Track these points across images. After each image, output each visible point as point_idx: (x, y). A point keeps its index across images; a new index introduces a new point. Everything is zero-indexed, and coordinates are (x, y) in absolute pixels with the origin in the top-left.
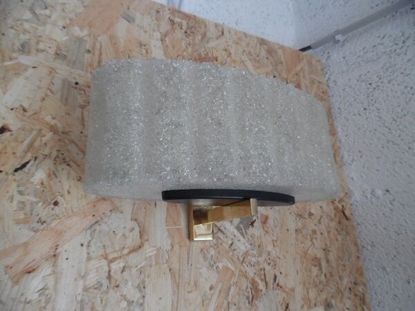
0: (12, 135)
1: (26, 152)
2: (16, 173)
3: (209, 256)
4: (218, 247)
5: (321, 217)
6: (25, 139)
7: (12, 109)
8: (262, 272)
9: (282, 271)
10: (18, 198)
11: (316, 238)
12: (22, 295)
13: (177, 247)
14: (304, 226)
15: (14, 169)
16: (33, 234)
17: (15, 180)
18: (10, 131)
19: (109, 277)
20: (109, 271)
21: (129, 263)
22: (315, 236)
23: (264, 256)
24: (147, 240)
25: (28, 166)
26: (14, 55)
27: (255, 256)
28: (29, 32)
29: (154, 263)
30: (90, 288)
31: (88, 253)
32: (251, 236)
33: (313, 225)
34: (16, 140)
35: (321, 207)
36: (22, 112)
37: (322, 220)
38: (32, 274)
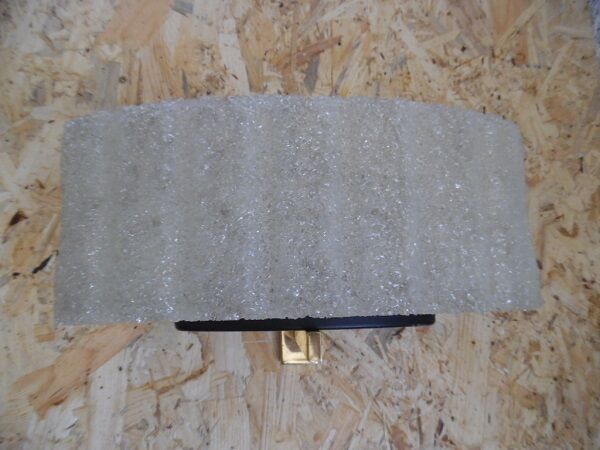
0: (28, 223)
1: (46, 245)
2: (35, 275)
3: (315, 388)
4: (330, 373)
5: (554, 317)
6: (44, 227)
7: (26, 188)
8: (415, 416)
9: (456, 414)
10: (39, 307)
11: (537, 357)
12: (50, 432)
13: (259, 372)
14: (511, 336)
15: (32, 270)
16: (59, 354)
17: (34, 284)
18: (26, 218)
19: (158, 414)
20: (158, 406)
21: (186, 394)
22: (537, 353)
23: (420, 389)
24: (212, 362)
25: (49, 264)
26: (26, 109)
27: (401, 388)
28: (42, 71)
29: (223, 397)
30: (131, 428)
31: (129, 381)
32: (396, 355)
33: (532, 333)
34: (33, 229)
35: (557, 298)
36: (38, 189)
37: (556, 323)
38: (60, 407)
